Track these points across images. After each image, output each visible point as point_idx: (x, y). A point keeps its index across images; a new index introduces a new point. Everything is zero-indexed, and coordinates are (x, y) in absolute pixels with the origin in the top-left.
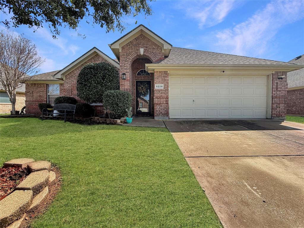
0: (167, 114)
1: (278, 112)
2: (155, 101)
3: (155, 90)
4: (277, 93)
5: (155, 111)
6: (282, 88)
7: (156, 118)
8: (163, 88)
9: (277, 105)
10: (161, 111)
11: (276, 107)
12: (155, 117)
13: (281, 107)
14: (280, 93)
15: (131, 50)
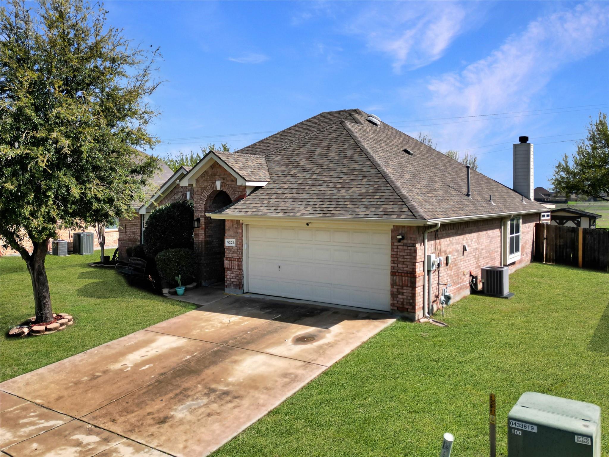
0: (239, 285)
1: (399, 302)
2: (225, 264)
3: (225, 247)
4: (399, 265)
5: (226, 279)
6: (406, 257)
7: (227, 290)
8: (234, 245)
9: (398, 289)
10: (232, 280)
11: (398, 292)
12: (226, 288)
13: (405, 294)
14: (404, 266)
15: (206, 184)
